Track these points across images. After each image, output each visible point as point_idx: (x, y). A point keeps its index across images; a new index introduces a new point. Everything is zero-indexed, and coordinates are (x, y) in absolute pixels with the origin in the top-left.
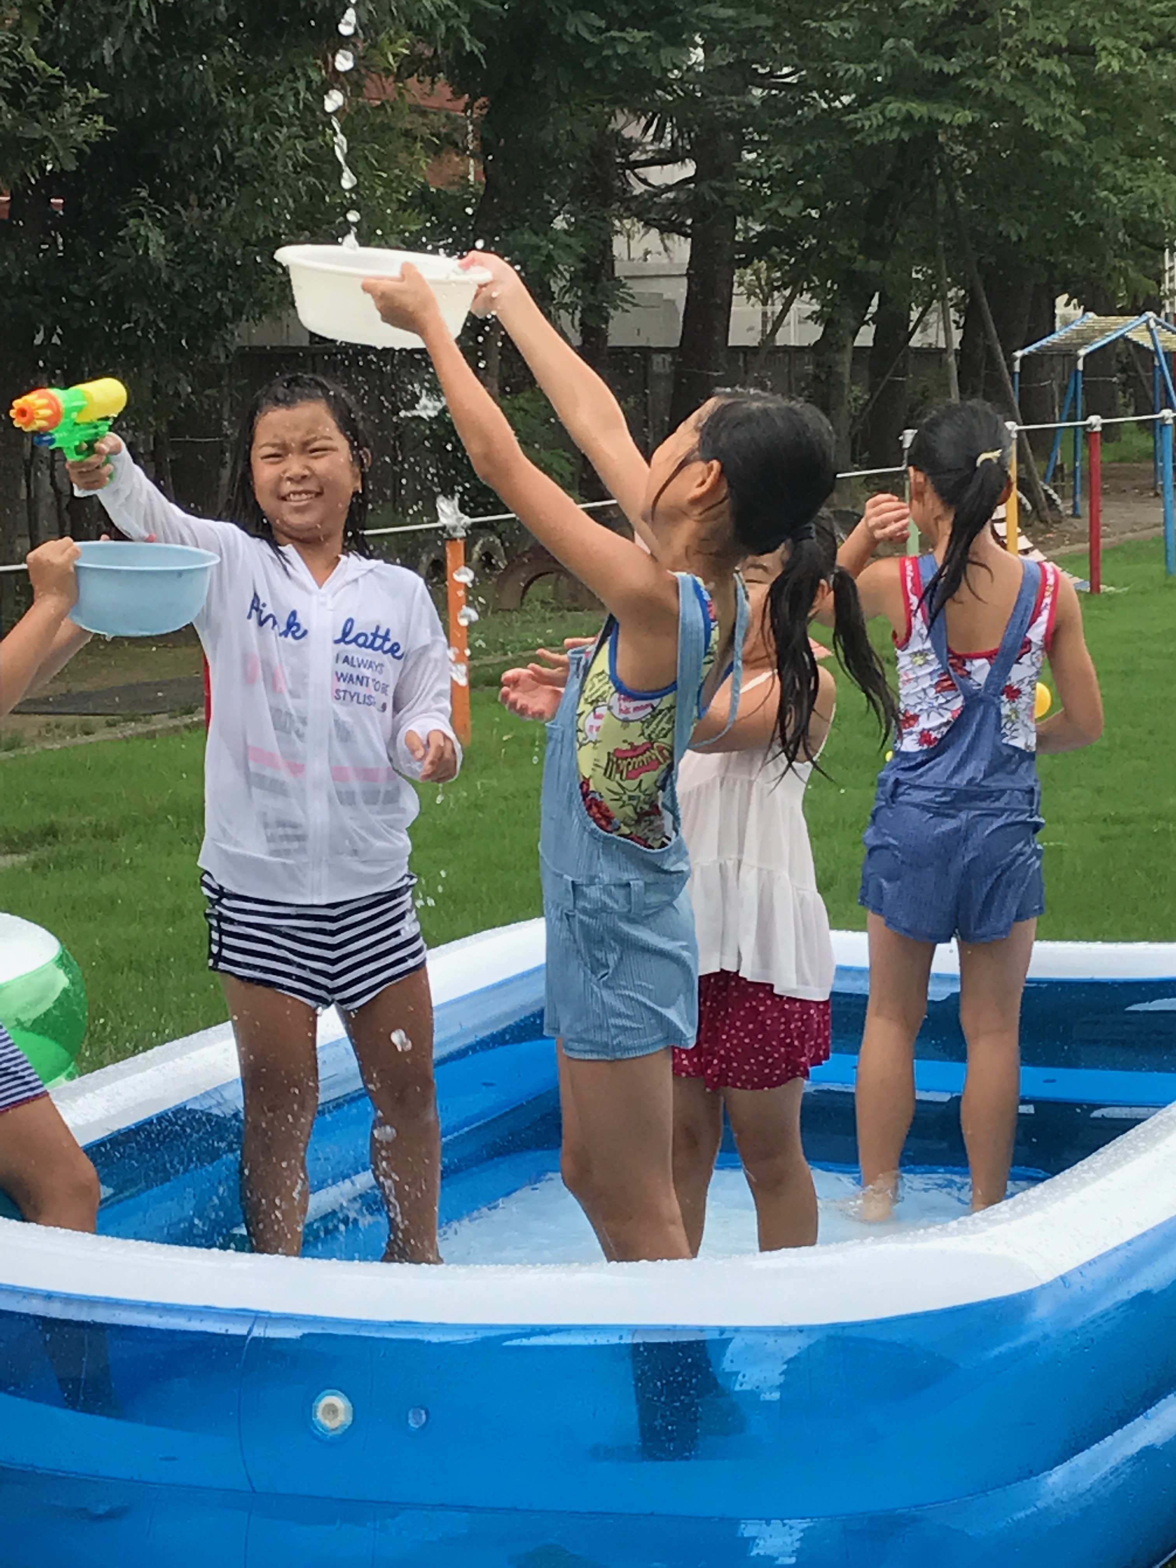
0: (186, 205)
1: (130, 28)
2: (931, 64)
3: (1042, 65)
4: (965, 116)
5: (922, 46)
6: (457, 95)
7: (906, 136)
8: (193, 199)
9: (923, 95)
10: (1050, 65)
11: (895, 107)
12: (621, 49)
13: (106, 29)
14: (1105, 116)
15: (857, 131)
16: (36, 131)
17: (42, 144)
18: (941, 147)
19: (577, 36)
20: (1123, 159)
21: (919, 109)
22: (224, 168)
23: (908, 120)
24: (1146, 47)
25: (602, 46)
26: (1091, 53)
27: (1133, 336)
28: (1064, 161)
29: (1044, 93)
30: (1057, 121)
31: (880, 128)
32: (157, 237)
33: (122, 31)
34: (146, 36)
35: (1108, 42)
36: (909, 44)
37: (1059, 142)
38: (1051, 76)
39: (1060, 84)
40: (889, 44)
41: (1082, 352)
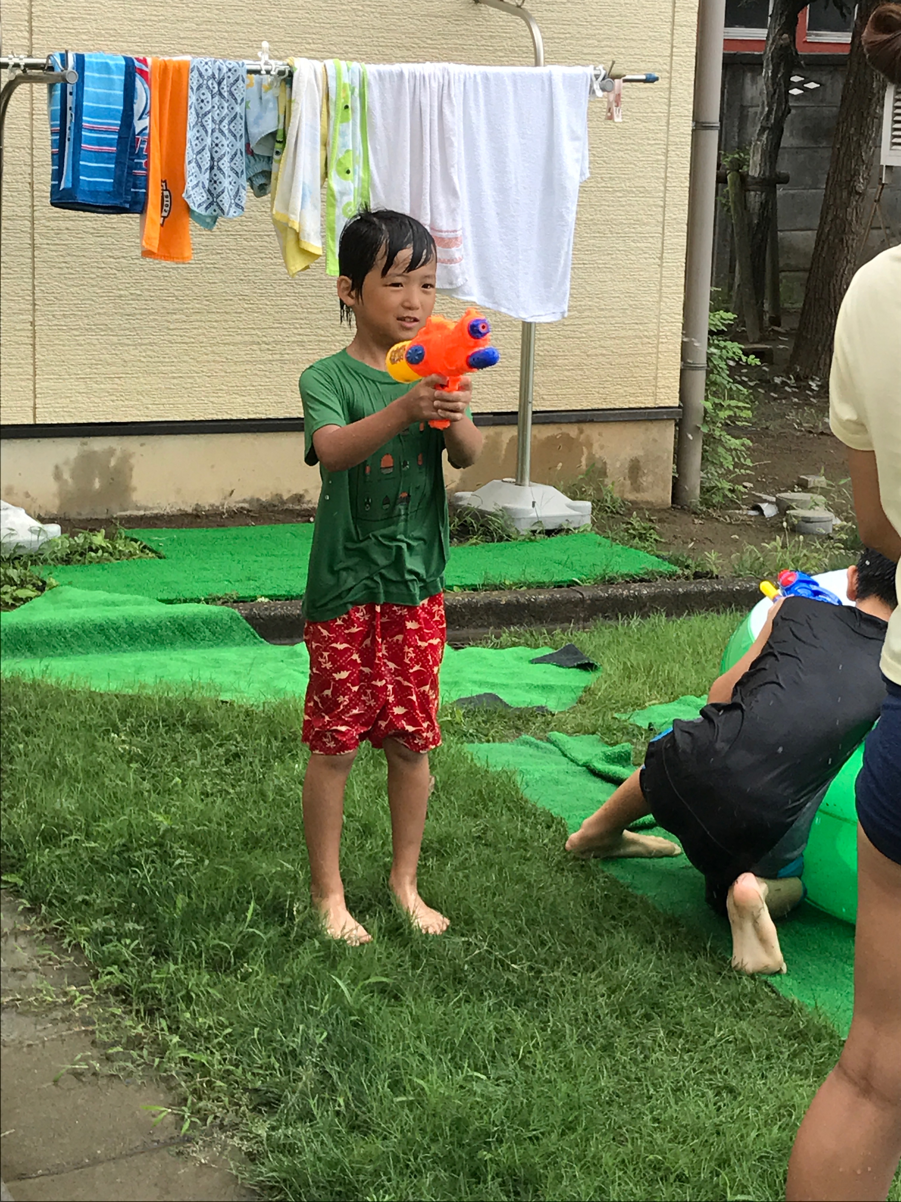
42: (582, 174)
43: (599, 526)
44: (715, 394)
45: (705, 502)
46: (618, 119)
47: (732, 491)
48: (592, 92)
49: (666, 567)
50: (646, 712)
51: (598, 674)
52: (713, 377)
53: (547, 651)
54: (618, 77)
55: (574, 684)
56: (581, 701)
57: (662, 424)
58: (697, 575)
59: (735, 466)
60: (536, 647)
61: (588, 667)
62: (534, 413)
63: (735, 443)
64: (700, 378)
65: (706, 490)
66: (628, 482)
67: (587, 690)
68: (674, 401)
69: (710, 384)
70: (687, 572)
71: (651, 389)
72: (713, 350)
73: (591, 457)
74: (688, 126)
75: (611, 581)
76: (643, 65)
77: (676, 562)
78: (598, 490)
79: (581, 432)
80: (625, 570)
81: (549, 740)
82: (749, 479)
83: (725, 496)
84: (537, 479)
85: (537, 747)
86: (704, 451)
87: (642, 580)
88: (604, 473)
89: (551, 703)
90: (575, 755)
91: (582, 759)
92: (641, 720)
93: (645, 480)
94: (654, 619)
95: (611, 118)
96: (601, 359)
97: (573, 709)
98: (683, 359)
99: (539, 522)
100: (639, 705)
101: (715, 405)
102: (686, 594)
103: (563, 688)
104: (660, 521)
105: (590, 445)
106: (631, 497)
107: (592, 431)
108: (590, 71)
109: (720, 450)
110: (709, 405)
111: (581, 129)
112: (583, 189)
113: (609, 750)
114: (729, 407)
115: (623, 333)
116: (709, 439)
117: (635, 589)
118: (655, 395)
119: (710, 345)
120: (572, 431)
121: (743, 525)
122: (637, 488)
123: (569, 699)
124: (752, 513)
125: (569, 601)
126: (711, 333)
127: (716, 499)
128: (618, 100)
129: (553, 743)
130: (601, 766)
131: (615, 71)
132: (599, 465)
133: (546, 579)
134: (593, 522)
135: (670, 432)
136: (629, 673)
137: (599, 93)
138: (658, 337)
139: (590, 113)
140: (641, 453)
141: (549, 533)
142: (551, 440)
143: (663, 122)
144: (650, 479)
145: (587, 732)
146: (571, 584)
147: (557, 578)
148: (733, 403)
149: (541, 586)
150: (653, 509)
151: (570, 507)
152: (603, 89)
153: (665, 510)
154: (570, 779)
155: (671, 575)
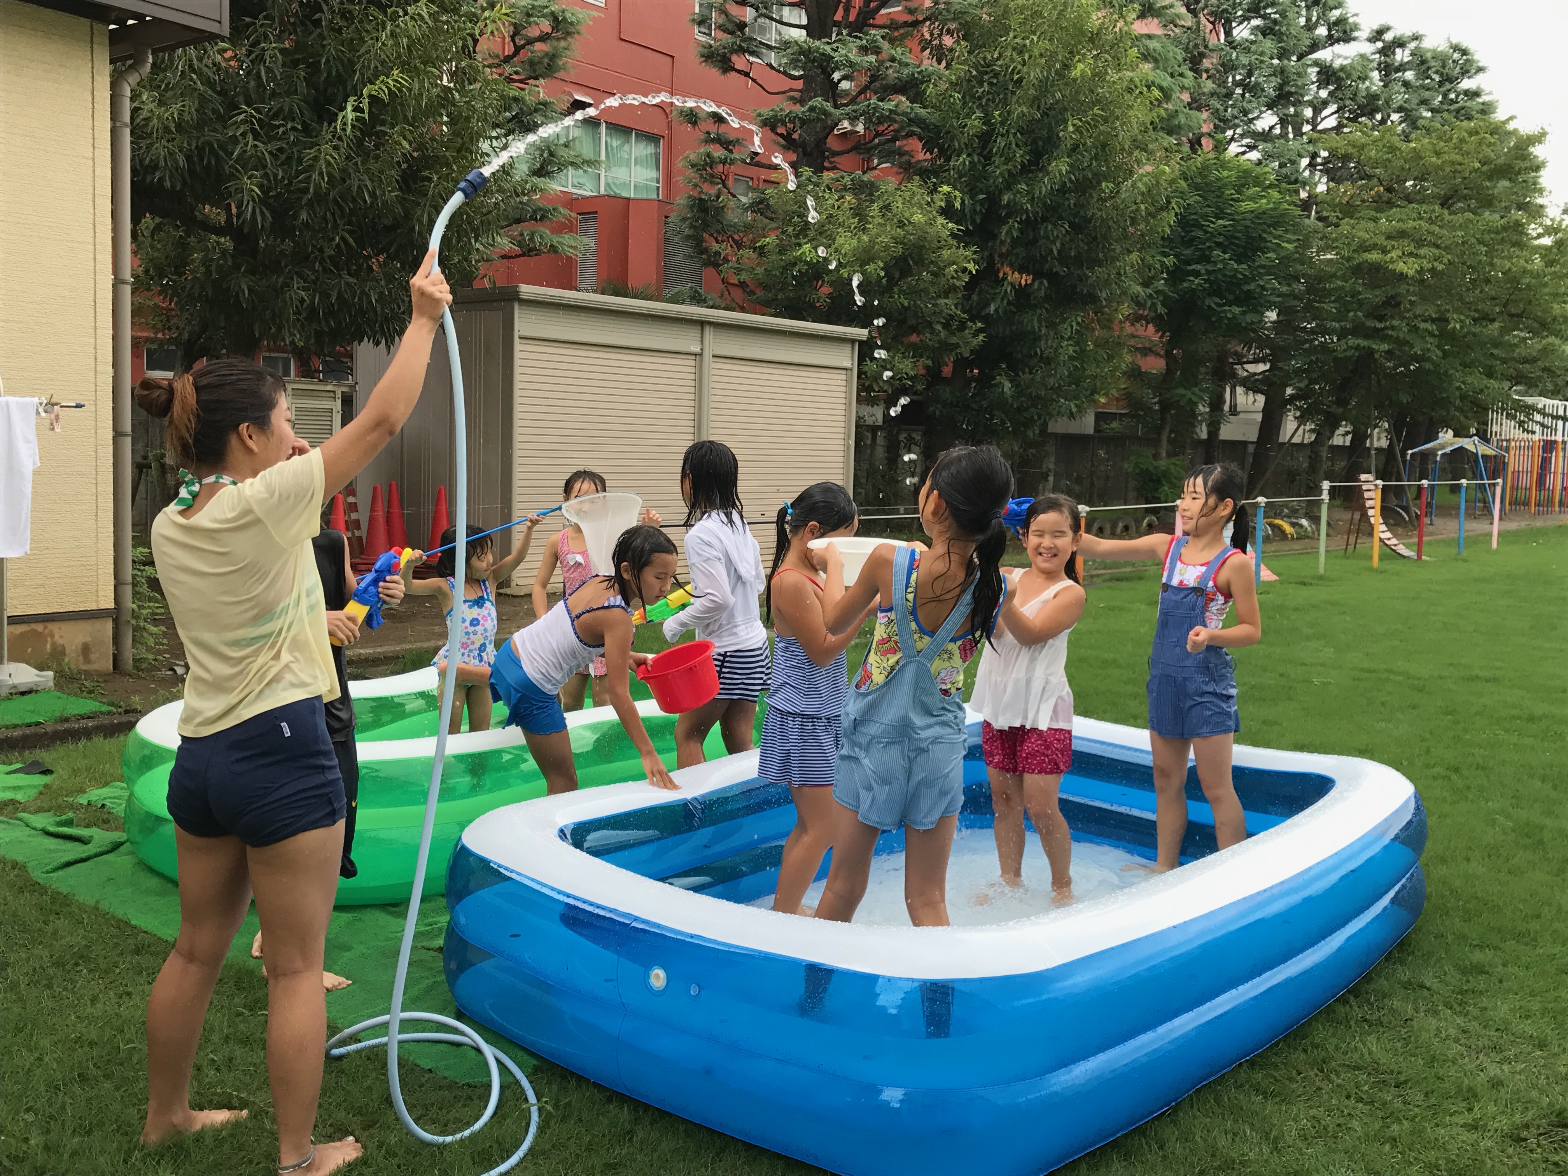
0: (1024, 373)
1: (1002, 300)
2: (1371, 323)
3: (1422, 325)
4: (1385, 347)
5: (1368, 316)
6: (1157, 331)
7: (1357, 354)
8: (1027, 370)
9: (1367, 337)
10: (1428, 326)
11: (1352, 341)
12: (1229, 315)
13: (993, 299)
14: (1455, 349)
15: (1335, 351)
16: (954, 340)
17: (957, 346)
18: (1376, 360)
19: (1209, 307)
20: (1459, 368)
21: (1363, 343)
22: (1041, 357)
23: (1357, 348)
24: (1474, 320)
25: (1221, 312)
26: (1447, 321)
27: (1466, 446)
28: (1431, 367)
29: (1423, 338)
30: (1429, 350)
31: (1345, 350)
32: (1007, 385)
33: (999, 301)
34: (1009, 303)
35: (1455, 316)
36: (1360, 314)
37: (1429, 359)
38: (1426, 330)
39: (1431, 334)
40: (1351, 314)
41: (1440, 453)
42: (34, 464)
43: (58, 686)
44: (139, 600)
45: (136, 667)
46: (58, 429)
47: (155, 660)
48: (38, 413)
49: (105, 708)
50: (86, 796)
51: (54, 776)
52: (137, 589)
53: (19, 766)
54: (56, 404)
55: (36, 783)
56: (41, 793)
57: (103, 621)
58: (127, 712)
59: (156, 644)
60: (11, 764)
61: (47, 772)
62: (9, 617)
63: (154, 629)
64: (128, 590)
65: (136, 661)
66: (81, 658)
67: (46, 786)
68: (111, 605)
69: (135, 594)
70: (120, 710)
71: (95, 598)
72: (136, 572)
73: (54, 645)
74: (110, 434)
75: (67, 720)
76: (76, 397)
77: (113, 705)
78: (60, 664)
79: (46, 628)
80: (76, 712)
81: (17, 819)
82: (166, 651)
83: (150, 664)
84: (11, 659)
85: (8, 823)
86: (134, 636)
87: (88, 718)
88: (63, 653)
89: (19, 797)
90: (34, 824)
91: (39, 826)
92: (83, 800)
93: (93, 657)
94: (95, 739)
95: (53, 429)
96: (58, 580)
97: (36, 799)
98: (116, 577)
99: (15, 687)
100: (82, 791)
101: (139, 607)
102: (119, 724)
103: (29, 786)
104: (105, 681)
105: (52, 636)
106: (85, 668)
107: (53, 627)
108: (36, 400)
109: (145, 634)
110: (134, 606)
111: (32, 435)
112: (36, 473)
113: (58, 819)
114: (149, 607)
115: (72, 563)
116: (136, 629)
117: (83, 723)
118: (97, 601)
119: (134, 569)
120: (39, 627)
121: (163, 680)
122: (87, 661)
123: (33, 793)
124: (169, 673)
125: (36, 735)
126: (134, 561)
127: (144, 666)
128: (57, 418)
129: (20, 820)
130: (52, 829)
131: (54, 400)
132: (60, 649)
133: (19, 722)
134: (56, 685)
135: (109, 625)
136: (75, 772)
137: (43, 414)
138: (97, 565)
139: (38, 426)
140: (88, 639)
141: (23, 694)
142: (23, 634)
143: (93, 431)
144: (97, 655)
145: (45, 811)
146: (38, 724)
147: (28, 721)
148: (151, 604)
149: (15, 726)
150: (100, 674)
151: (38, 676)
152: (46, 412)
153: (109, 675)
154: (30, 839)
155: (109, 713)
